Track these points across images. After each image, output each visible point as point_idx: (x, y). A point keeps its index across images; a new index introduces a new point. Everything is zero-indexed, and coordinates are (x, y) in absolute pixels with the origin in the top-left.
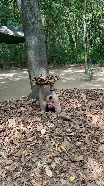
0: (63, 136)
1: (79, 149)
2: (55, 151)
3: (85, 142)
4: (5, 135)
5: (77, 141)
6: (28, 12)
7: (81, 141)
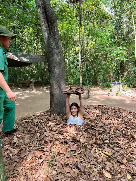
0: (101, 144)
1: (119, 154)
2: (101, 157)
3: (120, 147)
4: (50, 146)
5: (114, 147)
6: (53, 45)
7: (118, 147)
